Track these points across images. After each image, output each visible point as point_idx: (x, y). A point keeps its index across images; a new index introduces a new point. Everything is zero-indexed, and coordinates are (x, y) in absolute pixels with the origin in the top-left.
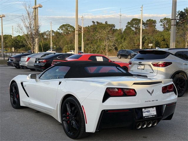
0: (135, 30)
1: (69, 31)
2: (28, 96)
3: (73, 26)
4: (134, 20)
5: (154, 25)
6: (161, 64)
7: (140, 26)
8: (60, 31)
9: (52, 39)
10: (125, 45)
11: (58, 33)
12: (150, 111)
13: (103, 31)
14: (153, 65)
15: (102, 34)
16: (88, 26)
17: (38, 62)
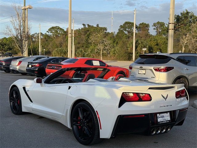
0: (128, 34)
1: (59, 34)
2: (32, 101)
3: (63, 29)
4: (126, 23)
5: (147, 28)
6: (163, 69)
7: (132, 30)
8: (49, 34)
9: (41, 42)
10: (118, 49)
11: (48, 36)
12: (164, 116)
13: (98, 34)
14: (154, 69)
15: (96, 37)
16: (79, 29)
17: (30, 66)
